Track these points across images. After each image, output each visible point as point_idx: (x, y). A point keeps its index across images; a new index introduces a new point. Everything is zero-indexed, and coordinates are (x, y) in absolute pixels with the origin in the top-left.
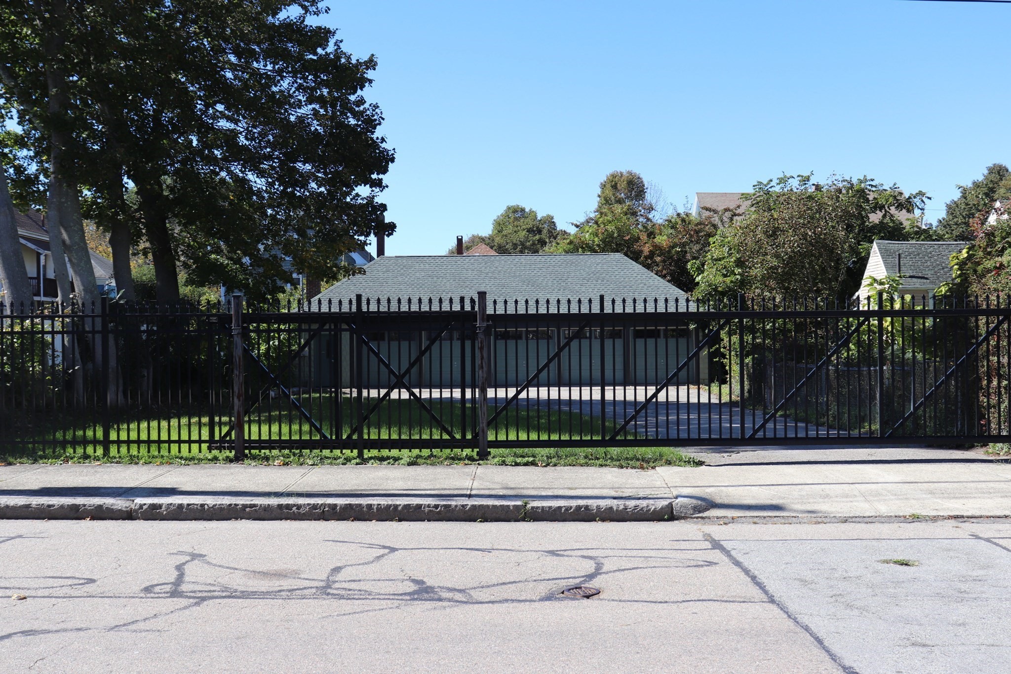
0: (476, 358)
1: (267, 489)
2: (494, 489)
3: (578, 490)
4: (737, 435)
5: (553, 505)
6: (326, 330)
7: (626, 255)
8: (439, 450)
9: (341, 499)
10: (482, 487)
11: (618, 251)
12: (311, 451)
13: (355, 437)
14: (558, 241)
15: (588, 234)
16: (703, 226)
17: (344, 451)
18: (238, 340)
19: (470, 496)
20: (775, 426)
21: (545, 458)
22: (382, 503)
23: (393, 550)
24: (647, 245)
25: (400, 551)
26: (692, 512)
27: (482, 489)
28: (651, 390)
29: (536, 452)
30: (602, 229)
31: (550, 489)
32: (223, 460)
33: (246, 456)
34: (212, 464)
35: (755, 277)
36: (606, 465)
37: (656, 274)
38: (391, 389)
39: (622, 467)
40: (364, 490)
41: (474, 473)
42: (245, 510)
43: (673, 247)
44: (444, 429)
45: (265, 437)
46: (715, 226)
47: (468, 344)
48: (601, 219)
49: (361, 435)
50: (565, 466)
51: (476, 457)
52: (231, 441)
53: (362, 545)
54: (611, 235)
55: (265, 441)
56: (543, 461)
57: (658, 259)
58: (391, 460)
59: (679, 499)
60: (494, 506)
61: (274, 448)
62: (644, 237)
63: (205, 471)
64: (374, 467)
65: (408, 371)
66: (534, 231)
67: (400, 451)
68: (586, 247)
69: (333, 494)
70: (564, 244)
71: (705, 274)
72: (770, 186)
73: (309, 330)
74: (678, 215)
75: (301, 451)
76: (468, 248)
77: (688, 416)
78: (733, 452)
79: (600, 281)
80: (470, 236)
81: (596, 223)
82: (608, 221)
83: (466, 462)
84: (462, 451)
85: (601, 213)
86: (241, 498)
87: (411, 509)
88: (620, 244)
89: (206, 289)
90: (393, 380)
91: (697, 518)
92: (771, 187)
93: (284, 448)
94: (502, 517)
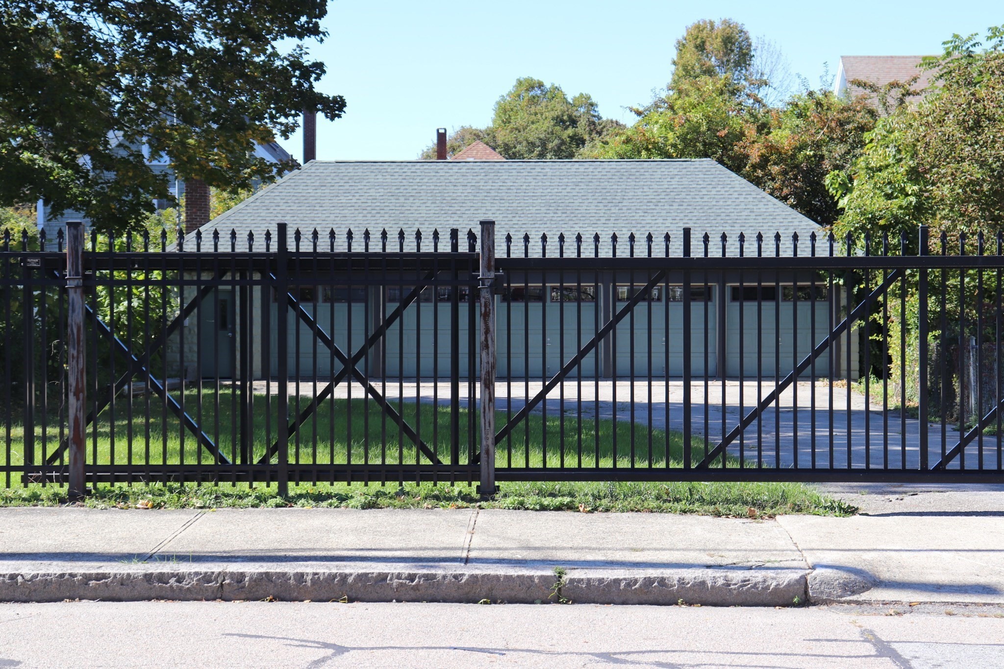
0: (477, 332)
1: (126, 549)
2: (506, 549)
3: (646, 553)
4: (915, 463)
5: (605, 577)
6: (226, 283)
7: (721, 161)
8: (414, 483)
9: (252, 564)
10: (487, 545)
11: (706, 155)
12: (199, 485)
13: (274, 461)
14: (607, 139)
15: (656, 127)
16: (851, 114)
17: (255, 484)
18: (75, 297)
19: (467, 560)
20: (980, 450)
21: (591, 499)
22: (321, 571)
23: (340, 650)
24: (756, 145)
25: (352, 652)
26: (839, 592)
27: (486, 549)
28: (768, 387)
29: (576, 488)
30: (681, 118)
31: (599, 549)
32: (49, 499)
33: (89, 492)
34: (29, 507)
35: (942, 200)
36: (692, 512)
37: (771, 194)
38: (335, 381)
39: (718, 515)
40: (291, 550)
41: (472, 523)
42: (87, 584)
43: (801, 148)
44: (423, 449)
45: (121, 460)
46: (872, 113)
47: (464, 309)
48: (679, 102)
49: (283, 457)
50: (623, 511)
51: (474, 495)
52: (63, 468)
53: (289, 642)
54: (696, 129)
55: (121, 468)
56: (587, 503)
57: (775, 169)
58: (335, 500)
59: (818, 571)
60: (508, 578)
61: (136, 479)
62: (751, 132)
63: (17, 518)
64: (306, 511)
65: (363, 352)
66: (563, 122)
67: (349, 484)
68: (654, 148)
69: (238, 557)
70: (616, 143)
71: (856, 193)
72: (972, 43)
73: (198, 283)
74: (811, 94)
75: (182, 485)
76: (454, 150)
77: (831, 432)
78: (905, 493)
79: (675, 206)
80: (458, 128)
81: (671, 108)
82: (690, 104)
83: (460, 503)
84: (452, 485)
85: (680, 92)
86: (80, 563)
87: (369, 580)
88: (711, 144)
89: (10, 211)
90: (339, 366)
91: (849, 602)
92: (974, 45)
93: (154, 479)
94: (522, 595)
